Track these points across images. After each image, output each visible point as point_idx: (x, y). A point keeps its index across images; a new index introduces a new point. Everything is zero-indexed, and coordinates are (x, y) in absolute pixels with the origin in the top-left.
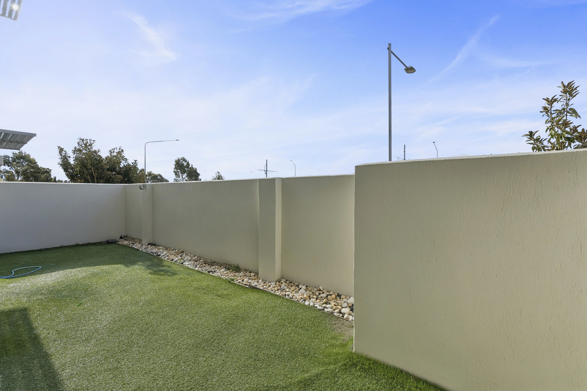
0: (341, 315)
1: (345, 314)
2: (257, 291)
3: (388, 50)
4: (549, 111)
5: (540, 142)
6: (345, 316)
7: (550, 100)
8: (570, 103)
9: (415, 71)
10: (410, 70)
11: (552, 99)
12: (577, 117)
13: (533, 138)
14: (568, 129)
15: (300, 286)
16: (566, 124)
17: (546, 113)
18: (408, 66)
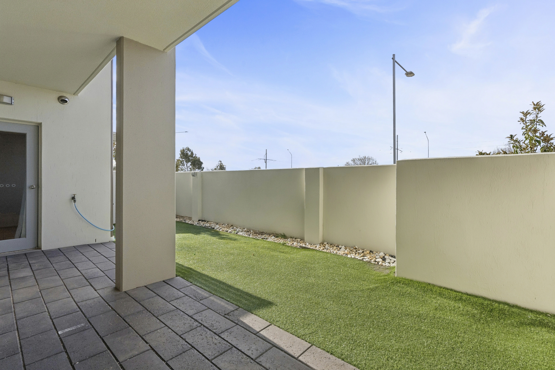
0: (376, 263)
1: (379, 262)
2: (308, 250)
3: (392, 60)
4: (524, 121)
5: (518, 142)
6: (380, 263)
7: (525, 113)
8: (539, 116)
9: (414, 75)
10: (410, 74)
11: (527, 112)
12: (543, 125)
13: (513, 139)
14: (538, 134)
15: (340, 247)
16: (535, 131)
17: (523, 122)
18: (408, 71)
